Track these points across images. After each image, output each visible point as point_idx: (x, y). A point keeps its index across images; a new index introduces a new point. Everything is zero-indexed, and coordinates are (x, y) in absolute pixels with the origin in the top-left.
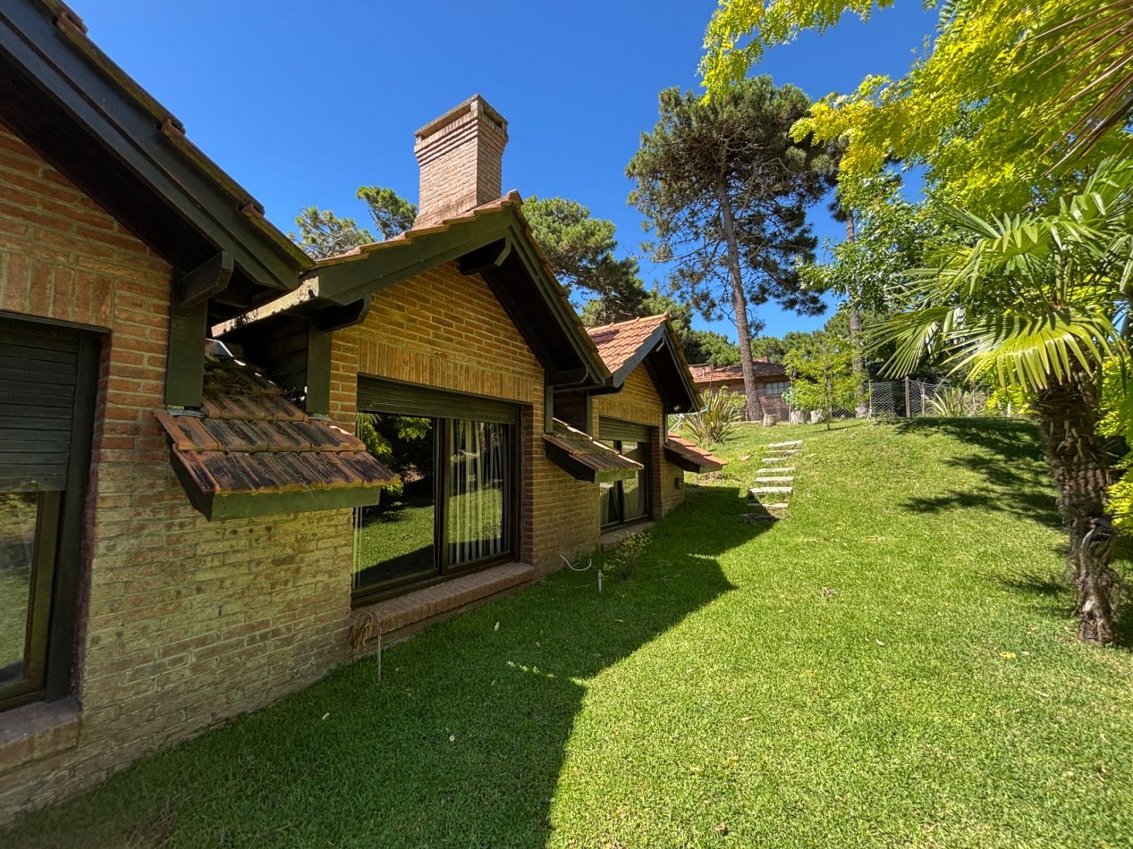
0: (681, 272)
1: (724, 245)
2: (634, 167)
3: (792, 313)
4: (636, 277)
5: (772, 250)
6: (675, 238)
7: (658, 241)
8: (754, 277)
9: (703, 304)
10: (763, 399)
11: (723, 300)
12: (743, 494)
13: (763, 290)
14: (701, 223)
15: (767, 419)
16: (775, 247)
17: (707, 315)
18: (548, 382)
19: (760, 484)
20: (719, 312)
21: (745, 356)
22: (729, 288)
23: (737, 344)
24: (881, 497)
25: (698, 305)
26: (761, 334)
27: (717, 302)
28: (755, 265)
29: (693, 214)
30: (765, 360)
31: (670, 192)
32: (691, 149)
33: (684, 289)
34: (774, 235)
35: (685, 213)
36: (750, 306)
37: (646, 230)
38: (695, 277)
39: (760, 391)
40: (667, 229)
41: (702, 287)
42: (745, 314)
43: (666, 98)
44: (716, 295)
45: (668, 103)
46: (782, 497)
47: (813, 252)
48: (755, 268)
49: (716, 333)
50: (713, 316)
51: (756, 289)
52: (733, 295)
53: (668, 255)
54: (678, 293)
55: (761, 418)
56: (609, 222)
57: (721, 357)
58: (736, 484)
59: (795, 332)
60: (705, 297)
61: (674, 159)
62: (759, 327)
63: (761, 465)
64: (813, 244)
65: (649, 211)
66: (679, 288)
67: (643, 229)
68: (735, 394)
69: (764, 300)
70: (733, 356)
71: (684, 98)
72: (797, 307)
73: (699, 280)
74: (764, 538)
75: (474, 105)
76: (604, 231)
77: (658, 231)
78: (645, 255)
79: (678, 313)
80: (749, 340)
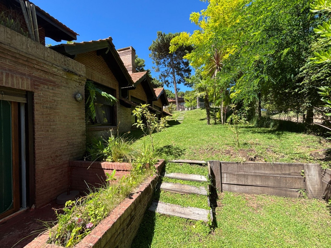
0: (162, 75)
1: (172, 69)
2: (151, 48)
3: (186, 86)
4: (150, 74)
5: (182, 72)
6: (160, 66)
7: (156, 66)
8: (178, 77)
9: (167, 83)
10: (180, 106)
11: (171, 82)
12: (176, 121)
13: (180, 81)
14: (166, 63)
15: (181, 110)
16: (183, 71)
17: (168, 86)
18: (148, 98)
19: (178, 119)
20: (170, 85)
21: (176, 96)
22: (173, 80)
23: (174, 93)
24: (196, 119)
25: (165, 83)
26: (180, 91)
27: (170, 83)
28: (178, 74)
29: (164, 61)
30: (180, 97)
31: (159, 55)
32: (164, 46)
33: (162, 79)
34: (183, 68)
35: (162, 60)
36: (177, 84)
37: (153, 64)
38: (165, 76)
39: (179, 104)
40: (158, 63)
41: (166, 79)
42: (176, 86)
43: (159, 33)
44: (170, 81)
45: (159, 35)
46: (182, 120)
47: (190, 73)
48: (178, 75)
49: (169, 90)
50: (169, 86)
51: (178, 80)
52: (173, 81)
53: (158, 70)
54: (161, 80)
55: (179, 110)
56: (143, 59)
57: (171, 96)
58: (174, 119)
59: (188, 91)
60: (167, 81)
61: (160, 47)
62: (179, 89)
63: (179, 116)
64: (190, 71)
65: (154, 59)
66: (161, 79)
67: (152, 63)
68: (174, 105)
69: (180, 83)
70: (173, 96)
71: (163, 34)
72: (187, 85)
73: (166, 77)
74: (178, 125)
75: (131, 48)
76: (142, 62)
77: (156, 64)
78: (153, 70)
79: (160, 84)
80: (177, 92)
